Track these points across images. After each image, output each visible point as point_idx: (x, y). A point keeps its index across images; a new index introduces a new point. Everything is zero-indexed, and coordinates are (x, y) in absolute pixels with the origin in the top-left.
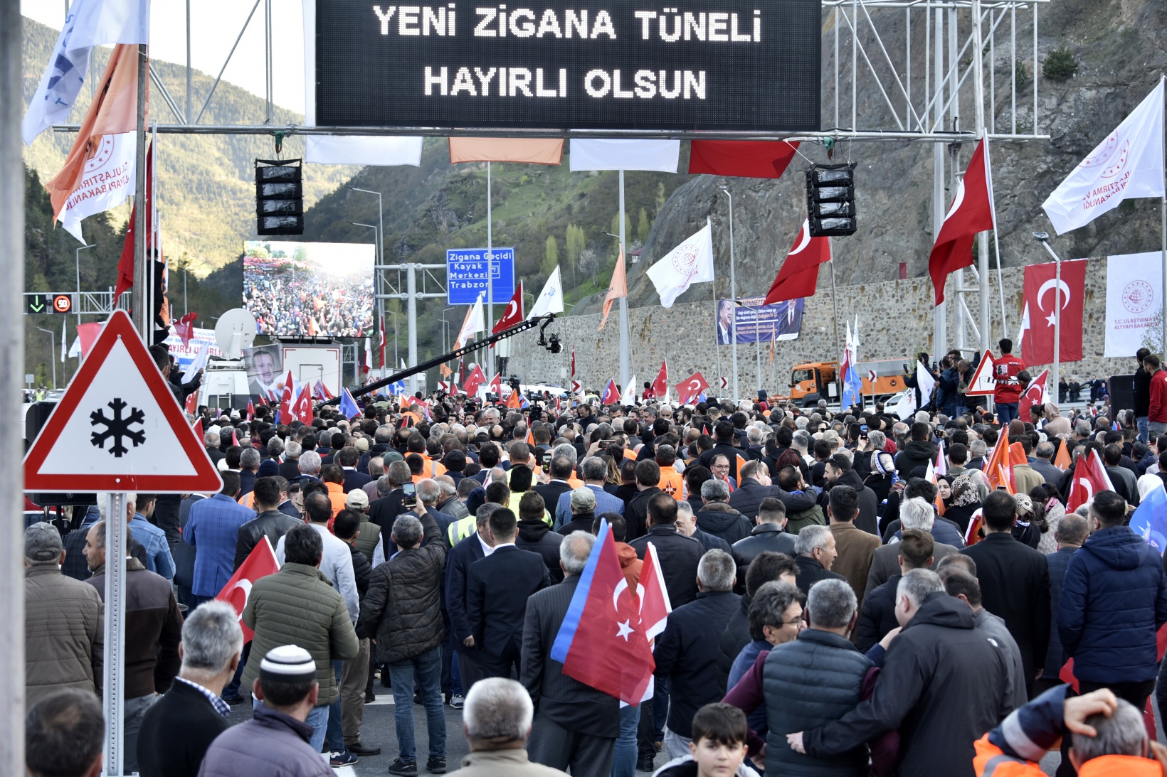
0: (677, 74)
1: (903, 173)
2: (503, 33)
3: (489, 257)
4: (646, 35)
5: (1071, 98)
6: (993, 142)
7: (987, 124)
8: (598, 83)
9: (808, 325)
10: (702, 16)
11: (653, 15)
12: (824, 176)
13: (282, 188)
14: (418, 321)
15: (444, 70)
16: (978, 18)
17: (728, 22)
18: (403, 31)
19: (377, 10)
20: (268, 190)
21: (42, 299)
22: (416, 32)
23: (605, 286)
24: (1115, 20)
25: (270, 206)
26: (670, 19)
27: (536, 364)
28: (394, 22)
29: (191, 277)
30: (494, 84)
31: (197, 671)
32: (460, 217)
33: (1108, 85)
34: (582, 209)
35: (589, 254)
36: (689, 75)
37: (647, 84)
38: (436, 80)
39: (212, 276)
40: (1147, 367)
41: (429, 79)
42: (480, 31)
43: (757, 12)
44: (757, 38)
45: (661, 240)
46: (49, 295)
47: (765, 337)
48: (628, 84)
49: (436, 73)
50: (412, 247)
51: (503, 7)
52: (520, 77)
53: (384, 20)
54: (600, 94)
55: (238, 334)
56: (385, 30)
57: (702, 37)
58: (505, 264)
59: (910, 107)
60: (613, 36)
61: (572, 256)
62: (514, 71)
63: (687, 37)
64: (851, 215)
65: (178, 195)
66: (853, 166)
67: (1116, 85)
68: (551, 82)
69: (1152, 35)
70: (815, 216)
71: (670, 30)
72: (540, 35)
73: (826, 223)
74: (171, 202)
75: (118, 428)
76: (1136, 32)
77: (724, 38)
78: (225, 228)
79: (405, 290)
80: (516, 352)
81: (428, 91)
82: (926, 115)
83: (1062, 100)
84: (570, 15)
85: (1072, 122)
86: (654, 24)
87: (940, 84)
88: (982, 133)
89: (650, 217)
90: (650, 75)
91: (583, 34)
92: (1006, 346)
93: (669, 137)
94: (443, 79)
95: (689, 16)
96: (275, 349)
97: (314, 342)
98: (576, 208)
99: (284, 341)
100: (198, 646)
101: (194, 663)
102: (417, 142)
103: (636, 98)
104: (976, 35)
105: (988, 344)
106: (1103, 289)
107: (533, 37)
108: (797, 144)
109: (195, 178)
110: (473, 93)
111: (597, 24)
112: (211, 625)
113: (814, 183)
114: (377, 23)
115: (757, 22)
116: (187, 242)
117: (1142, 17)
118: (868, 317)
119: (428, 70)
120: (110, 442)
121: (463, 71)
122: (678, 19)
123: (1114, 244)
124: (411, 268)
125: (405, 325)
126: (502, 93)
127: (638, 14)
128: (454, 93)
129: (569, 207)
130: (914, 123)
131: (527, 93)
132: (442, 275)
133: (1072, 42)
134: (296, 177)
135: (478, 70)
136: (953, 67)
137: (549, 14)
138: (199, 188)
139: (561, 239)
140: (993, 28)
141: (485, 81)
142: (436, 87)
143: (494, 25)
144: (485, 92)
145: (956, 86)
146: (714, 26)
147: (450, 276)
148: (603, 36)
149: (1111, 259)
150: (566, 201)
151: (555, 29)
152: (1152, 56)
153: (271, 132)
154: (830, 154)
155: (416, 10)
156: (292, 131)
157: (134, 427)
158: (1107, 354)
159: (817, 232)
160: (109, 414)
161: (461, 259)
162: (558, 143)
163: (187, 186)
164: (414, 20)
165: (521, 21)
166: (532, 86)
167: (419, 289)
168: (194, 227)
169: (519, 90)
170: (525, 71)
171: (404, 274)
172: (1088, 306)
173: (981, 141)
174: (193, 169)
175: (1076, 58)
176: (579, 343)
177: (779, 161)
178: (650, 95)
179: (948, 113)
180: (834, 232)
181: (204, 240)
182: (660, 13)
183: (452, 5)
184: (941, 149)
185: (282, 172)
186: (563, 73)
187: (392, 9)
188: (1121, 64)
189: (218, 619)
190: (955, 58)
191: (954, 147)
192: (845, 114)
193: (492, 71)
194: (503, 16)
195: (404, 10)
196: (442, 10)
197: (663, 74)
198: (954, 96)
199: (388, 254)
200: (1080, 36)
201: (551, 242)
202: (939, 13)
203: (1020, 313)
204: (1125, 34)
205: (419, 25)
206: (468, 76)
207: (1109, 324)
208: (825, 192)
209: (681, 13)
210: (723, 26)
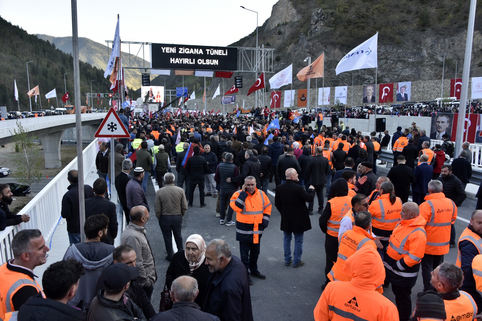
0: (213, 60)
1: (252, 76)
2: (184, 53)
3: (183, 89)
4: (208, 54)
5: (280, 64)
6: (265, 73)
7: (264, 70)
8: (200, 62)
9: (236, 101)
10: (217, 50)
11: (209, 50)
12: (237, 78)
13: (146, 78)
14: (171, 99)
15: (174, 59)
16: (263, 52)
17: (222, 52)
18: (167, 52)
19: (162, 48)
20: (144, 79)
21: (107, 95)
22: (169, 52)
23: (203, 93)
24: (287, 51)
25: (144, 81)
26: (212, 51)
27: (191, 107)
28: (165, 50)
29: (133, 90)
30: (182, 61)
31: (125, 171)
32: (179, 81)
33: (285, 62)
34: (199, 80)
35: (201, 88)
36: (215, 60)
37: (208, 62)
38: (172, 60)
39: (137, 90)
40: (289, 111)
41: (171, 60)
42: (180, 52)
43: (227, 50)
44: (227, 55)
45: (212, 86)
46: (108, 94)
47: (229, 103)
48: (205, 62)
49: (172, 59)
50: (171, 86)
51: (184, 48)
52: (187, 60)
53: (163, 50)
54: (200, 63)
55: (140, 102)
56: (164, 52)
57: (217, 54)
58: (186, 90)
59: (252, 67)
60: (202, 54)
61: (198, 88)
62: (186, 59)
63: (215, 54)
64: (242, 85)
65: (131, 76)
66: (242, 76)
67: (287, 62)
68: (192, 61)
69: (293, 54)
70: (236, 85)
71: (212, 53)
72: (190, 53)
73: (238, 86)
74: (130, 78)
75: (112, 127)
76: (290, 53)
77: (221, 54)
78: (139, 82)
79: (169, 94)
80: (188, 105)
81: (171, 62)
82: (254, 68)
83: (278, 64)
84: (195, 50)
85: (280, 68)
86: (209, 52)
87: (257, 63)
88: (263, 71)
89: (211, 82)
90: (208, 60)
91: (197, 53)
92: (266, 107)
93: (212, 71)
94: (174, 60)
95: (215, 50)
96: (147, 104)
97: (154, 103)
98: (198, 80)
99: (149, 103)
100: (125, 167)
101: (124, 169)
102: (169, 71)
103: (206, 64)
104: (263, 55)
105: (264, 106)
106: (284, 96)
107: (189, 53)
108: (233, 73)
109: (134, 73)
110: (179, 63)
111: (200, 51)
112: (127, 163)
113: (236, 79)
114: (162, 50)
115: (227, 52)
116: (132, 84)
117: (291, 51)
118: (246, 100)
119: (171, 59)
120: (111, 129)
121: (177, 59)
122: (213, 51)
123: (286, 88)
124: (170, 90)
125: (169, 99)
126: (184, 63)
127: (207, 50)
128: (176, 63)
129: (197, 80)
130: (252, 70)
131: (188, 63)
132: (175, 92)
133: (280, 55)
134: (149, 76)
135: (180, 59)
136: (259, 60)
137: (192, 49)
138: (134, 75)
139: (196, 85)
140: (266, 54)
141: (181, 61)
142: (173, 62)
143: (182, 51)
144: (181, 63)
145: (259, 63)
146: (219, 52)
147: (177, 92)
148: (201, 54)
149: (286, 91)
150: (197, 79)
151: (193, 52)
152: (293, 57)
153: (144, 69)
154: (238, 74)
155: (169, 48)
156: (148, 69)
157: (115, 127)
158: (284, 107)
159: (236, 87)
160: (111, 125)
161: (179, 89)
162: (193, 71)
163: (132, 75)
164: (169, 50)
165: (187, 51)
166: (189, 62)
167: (171, 94)
168: (134, 82)
169: (187, 63)
170: (188, 59)
171: (169, 91)
172: (281, 99)
173: (263, 73)
174: (133, 72)
175: (281, 57)
176: (199, 103)
177: (230, 75)
178: (209, 64)
179: (258, 68)
180: (239, 87)
181: (135, 84)
182: (210, 50)
183: (175, 47)
184: (257, 74)
185: (146, 76)
186: (194, 60)
187: (165, 48)
188: (288, 59)
189: (128, 162)
190: (259, 59)
191: (259, 74)
192: (241, 68)
193: (182, 59)
194: (184, 50)
195: (167, 48)
196: (173, 48)
197: (211, 60)
198: (259, 65)
199: (166, 88)
200: (281, 54)
201: (194, 86)
202: (257, 51)
203: (271, 99)
204: (288, 53)
205: (170, 51)
206: (178, 60)
207: (285, 102)
208: (238, 81)
209: (214, 50)
210: (221, 52)
